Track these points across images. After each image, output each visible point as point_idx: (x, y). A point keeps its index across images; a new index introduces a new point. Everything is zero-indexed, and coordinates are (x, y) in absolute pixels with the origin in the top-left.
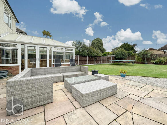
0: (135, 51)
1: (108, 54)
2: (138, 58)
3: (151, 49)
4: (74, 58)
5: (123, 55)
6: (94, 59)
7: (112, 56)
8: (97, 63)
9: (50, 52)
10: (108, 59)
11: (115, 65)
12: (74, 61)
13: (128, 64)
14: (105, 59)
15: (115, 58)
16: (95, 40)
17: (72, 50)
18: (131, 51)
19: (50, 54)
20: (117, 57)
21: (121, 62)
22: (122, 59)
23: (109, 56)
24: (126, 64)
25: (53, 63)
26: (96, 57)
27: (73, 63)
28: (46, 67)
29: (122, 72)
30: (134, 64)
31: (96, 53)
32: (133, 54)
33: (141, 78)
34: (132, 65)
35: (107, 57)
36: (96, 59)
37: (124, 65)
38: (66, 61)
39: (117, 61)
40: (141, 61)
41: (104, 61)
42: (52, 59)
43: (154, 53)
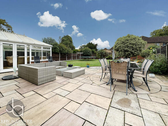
0: (96, 50)
1: (77, 51)
2: (98, 55)
3: (105, 49)
4: (51, 56)
5: (88, 53)
6: (65, 56)
7: (81, 53)
8: (69, 60)
9: (28, 49)
10: (77, 55)
11: (83, 60)
12: (51, 58)
13: (92, 60)
14: (75, 56)
15: (83, 55)
16: (65, 37)
17: (49, 48)
18: (94, 49)
19: (28, 51)
20: (84, 55)
21: (87, 58)
22: (88, 56)
23: (78, 53)
24: (91, 60)
25: (31, 60)
26: (67, 54)
27: (50, 60)
28: (24, 64)
29: (88, 65)
30: (96, 60)
31: (68, 51)
32: (95, 52)
33: (97, 67)
34: (94, 60)
35: (77, 54)
36: (67, 55)
37: (89, 60)
38: (44, 58)
39: (84, 58)
40: (100, 57)
41: (74, 58)
42: (31, 56)
43: (107, 52)
